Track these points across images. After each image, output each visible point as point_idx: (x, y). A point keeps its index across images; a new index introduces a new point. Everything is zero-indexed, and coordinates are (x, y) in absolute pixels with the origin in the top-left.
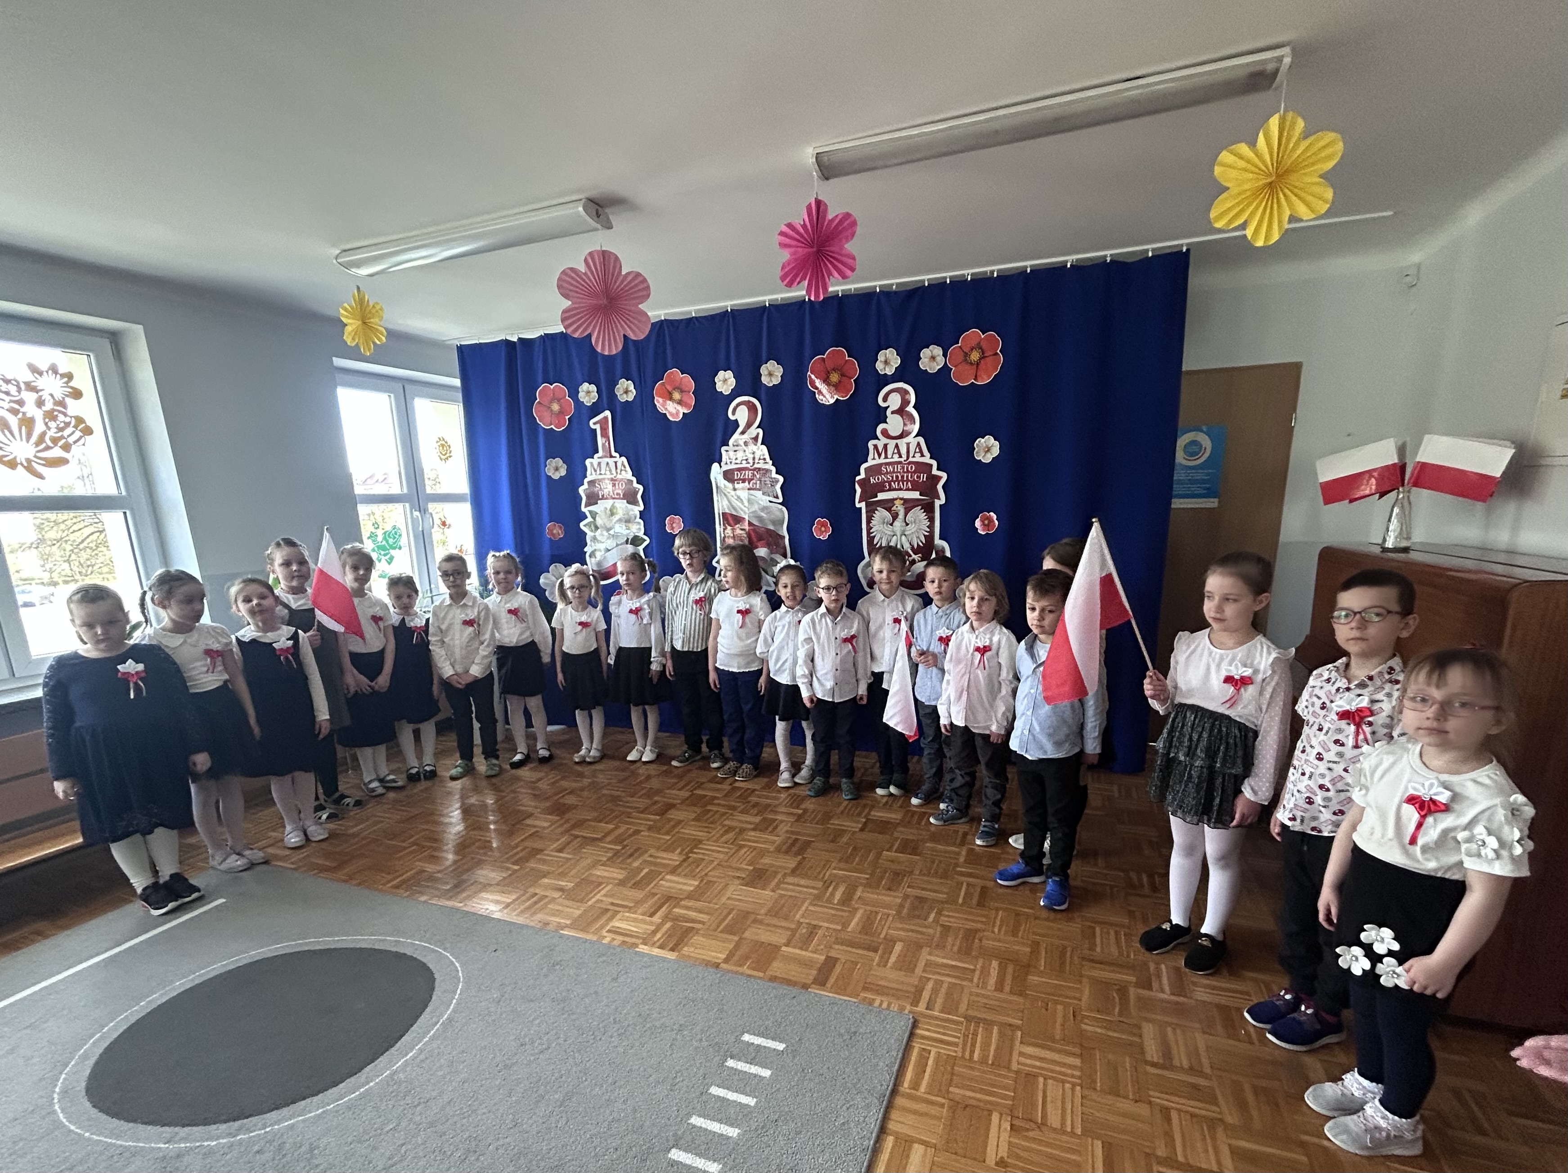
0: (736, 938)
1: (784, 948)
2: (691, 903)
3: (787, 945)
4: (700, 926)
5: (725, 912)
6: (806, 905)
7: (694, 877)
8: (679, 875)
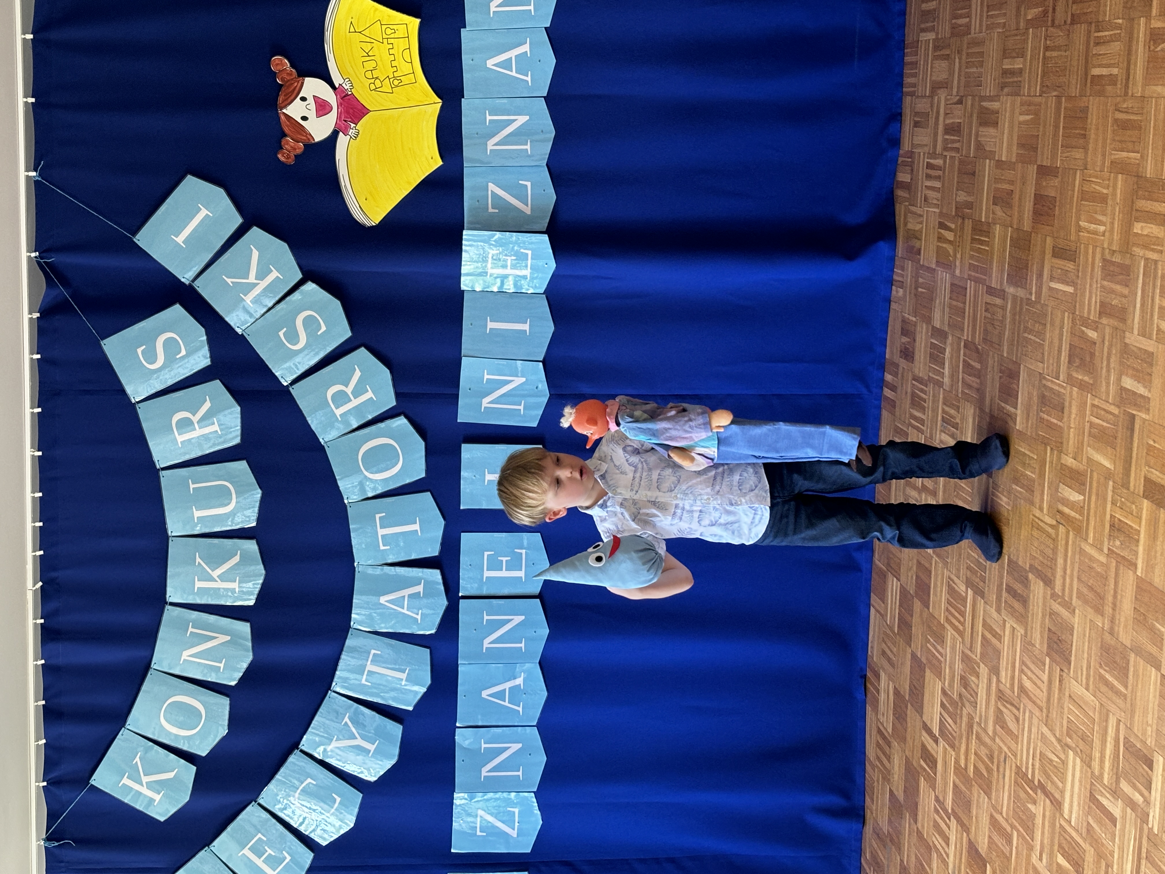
0: (1132, 655)
1: (1139, 573)
2: (1097, 755)
3: (1135, 565)
4: (1122, 727)
5: (1104, 689)
6: (1088, 549)
7: (1064, 763)
8: (1062, 792)
